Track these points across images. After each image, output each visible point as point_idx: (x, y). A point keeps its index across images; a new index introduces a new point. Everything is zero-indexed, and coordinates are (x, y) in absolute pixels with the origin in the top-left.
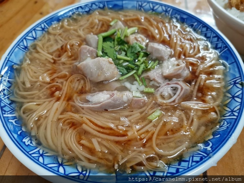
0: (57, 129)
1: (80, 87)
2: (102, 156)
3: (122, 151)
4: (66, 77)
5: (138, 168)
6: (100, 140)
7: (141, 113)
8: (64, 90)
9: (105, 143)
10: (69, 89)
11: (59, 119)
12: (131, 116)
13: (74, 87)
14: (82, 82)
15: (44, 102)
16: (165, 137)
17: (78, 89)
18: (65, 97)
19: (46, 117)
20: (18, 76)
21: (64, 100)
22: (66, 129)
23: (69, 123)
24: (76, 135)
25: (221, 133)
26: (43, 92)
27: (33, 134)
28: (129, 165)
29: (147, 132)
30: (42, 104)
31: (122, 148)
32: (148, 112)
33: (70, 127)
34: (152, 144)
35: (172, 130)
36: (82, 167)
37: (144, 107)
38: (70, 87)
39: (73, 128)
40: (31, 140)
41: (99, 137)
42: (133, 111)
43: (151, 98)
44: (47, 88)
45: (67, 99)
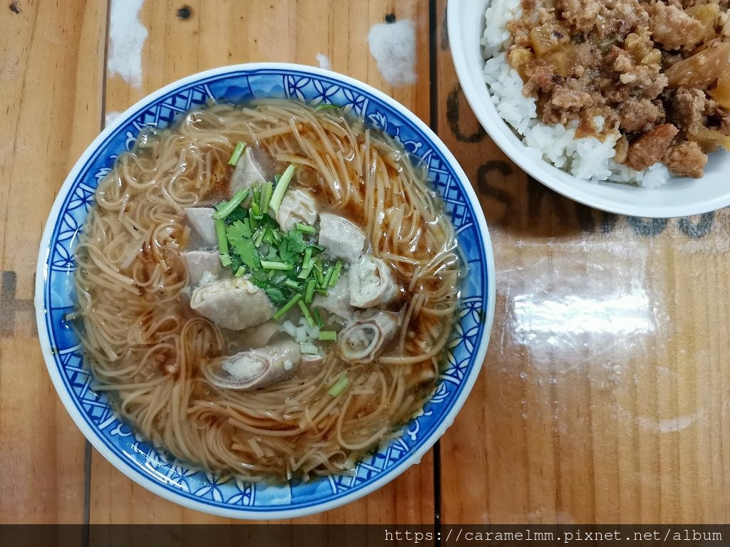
0: (192, 432)
1: (207, 345)
2: (267, 462)
3: (295, 450)
4: (176, 326)
5: (319, 472)
6: (259, 440)
7: (317, 384)
8: (180, 357)
9: (268, 442)
10: (188, 353)
11: (189, 416)
12: (301, 391)
13: (196, 348)
14: (208, 333)
15: (155, 386)
16: (355, 421)
17: (205, 351)
18: (187, 370)
19: (167, 415)
20: (85, 337)
21: (186, 379)
22: (206, 431)
23: (207, 419)
24: (223, 437)
25: (434, 407)
26: (144, 366)
27: (157, 445)
28: (307, 470)
29: (328, 416)
30: (152, 391)
31: (294, 447)
32: (328, 381)
33: (211, 425)
34: (336, 435)
35: (365, 409)
36: (244, 483)
37: (320, 372)
38: (189, 348)
39: (214, 426)
40: (157, 454)
41: (258, 435)
42: (303, 384)
43: (332, 353)
44: (149, 357)
45: (190, 373)
